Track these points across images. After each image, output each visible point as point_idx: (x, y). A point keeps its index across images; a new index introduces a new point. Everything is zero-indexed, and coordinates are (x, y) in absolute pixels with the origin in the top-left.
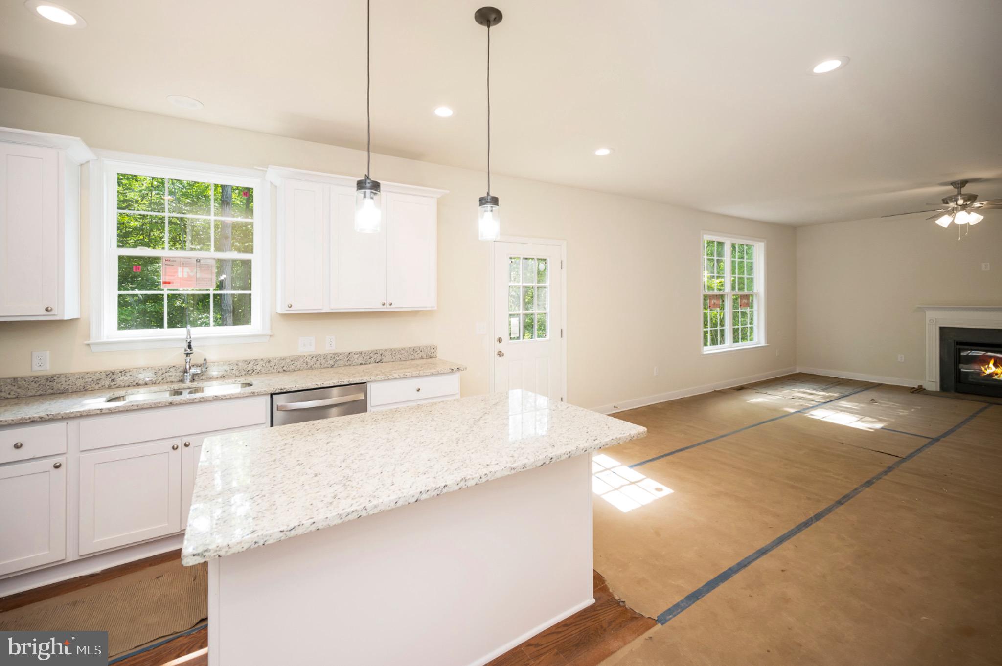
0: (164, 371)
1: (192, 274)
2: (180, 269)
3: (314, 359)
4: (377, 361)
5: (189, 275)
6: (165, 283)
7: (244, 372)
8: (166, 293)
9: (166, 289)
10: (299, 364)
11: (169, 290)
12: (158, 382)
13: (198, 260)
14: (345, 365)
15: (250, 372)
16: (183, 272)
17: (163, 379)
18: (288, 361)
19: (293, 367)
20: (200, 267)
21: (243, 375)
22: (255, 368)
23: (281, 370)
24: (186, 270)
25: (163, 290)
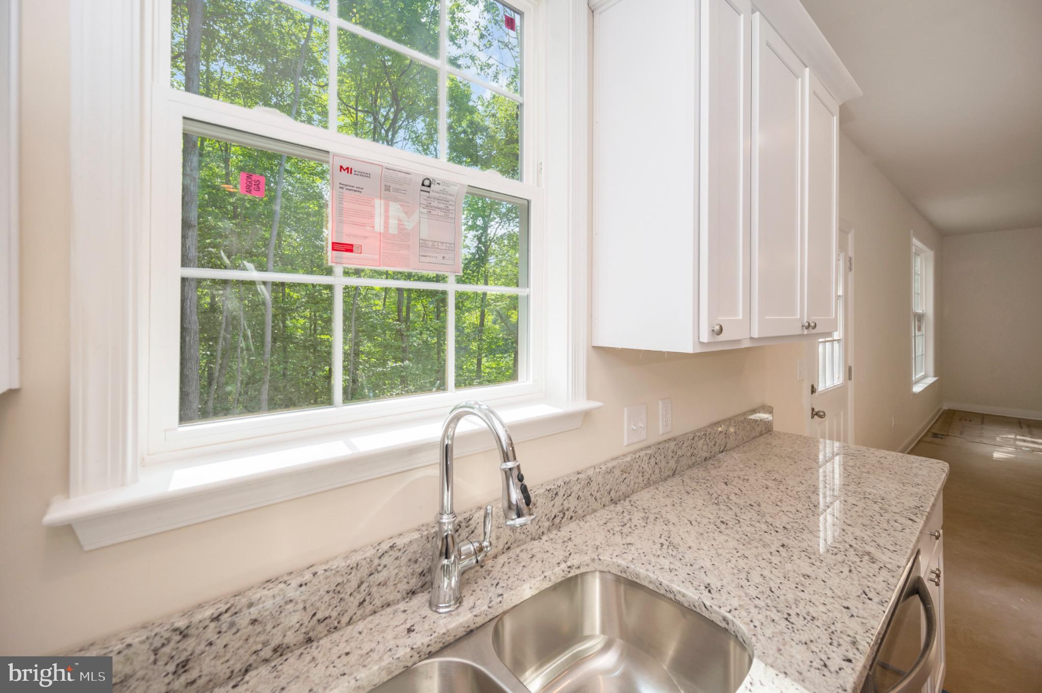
0: (364, 571)
1: (409, 226)
2: (379, 204)
3: (653, 460)
4: (721, 450)
5: (401, 228)
6: (337, 247)
7: (547, 524)
8: (339, 281)
9: (338, 270)
10: (632, 478)
11: (346, 273)
12: (345, 620)
13: (427, 184)
14: (690, 467)
15: (557, 520)
16: (387, 217)
17: (361, 604)
18: (617, 472)
19: (623, 488)
20: (428, 206)
21: (545, 531)
22: (566, 505)
23: (606, 500)
24: (395, 209)
25: (329, 272)
